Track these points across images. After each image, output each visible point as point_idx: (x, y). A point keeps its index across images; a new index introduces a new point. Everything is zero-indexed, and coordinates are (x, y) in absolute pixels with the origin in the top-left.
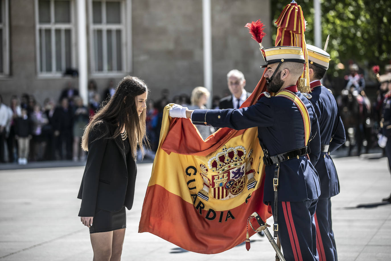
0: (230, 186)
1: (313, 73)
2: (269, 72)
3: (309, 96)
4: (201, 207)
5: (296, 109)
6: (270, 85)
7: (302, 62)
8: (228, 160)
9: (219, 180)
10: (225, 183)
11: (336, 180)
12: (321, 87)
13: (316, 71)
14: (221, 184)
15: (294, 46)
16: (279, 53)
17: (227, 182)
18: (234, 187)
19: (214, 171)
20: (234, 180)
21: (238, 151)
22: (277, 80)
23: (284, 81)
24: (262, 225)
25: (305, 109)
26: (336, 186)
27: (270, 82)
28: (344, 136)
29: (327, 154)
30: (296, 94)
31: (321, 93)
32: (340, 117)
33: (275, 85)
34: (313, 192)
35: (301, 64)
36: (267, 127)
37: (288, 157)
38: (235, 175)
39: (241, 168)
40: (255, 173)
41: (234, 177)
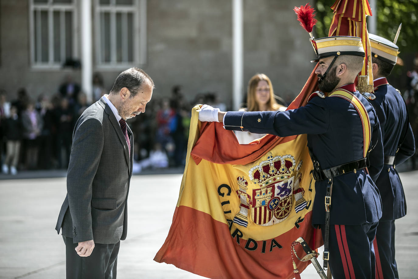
0: (274, 206)
1: (377, 69)
2: (321, 67)
3: (372, 96)
4: (238, 235)
5: (354, 112)
6: (323, 83)
7: (361, 54)
8: (273, 171)
9: (261, 196)
10: (268, 200)
12: (388, 86)
13: (381, 66)
14: (264, 203)
15: (353, 35)
16: (335, 44)
17: (270, 200)
18: (279, 209)
19: (255, 183)
20: (279, 198)
21: (285, 160)
22: (331, 77)
23: (340, 79)
24: (309, 252)
25: (366, 112)
26: (401, 207)
27: (323, 80)
28: (414, 147)
29: (392, 167)
30: (355, 94)
31: (387, 93)
32: (409, 123)
33: (329, 83)
34: (373, 213)
35: (361, 57)
36: (319, 135)
37: (343, 170)
38: (281, 192)
39: (289, 183)
40: (304, 192)
41: (279, 193)
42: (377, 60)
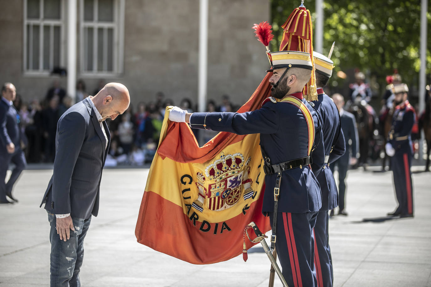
0: (227, 195)
2: (274, 77)
4: (195, 218)
5: (302, 116)
6: (275, 91)
7: (309, 68)
8: (225, 168)
9: (216, 189)
10: (221, 192)
11: (335, 192)
12: (324, 95)
14: (218, 194)
16: (287, 58)
17: (223, 192)
18: (230, 197)
19: (211, 179)
20: (230, 189)
21: (236, 158)
22: (282, 85)
23: (290, 88)
24: (259, 235)
25: (311, 117)
26: (335, 199)
27: (275, 88)
28: (345, 148)
29: (327, 165)
30: (302, 101)
32: (341, 128)
33: (280, 91)
34: (314, 204)
36: (271, 134)
37: (291, 166)
38: (232, 184)
39: (239, 177)
40: (252, 182)
41: (231, 185)
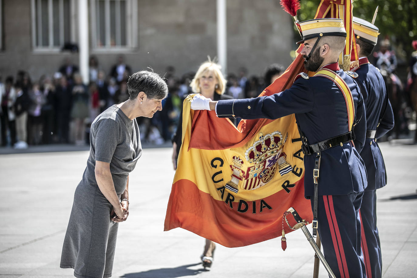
0: (264, 175)
1: (359, 49)
2: (306, 48)
3: (355, 75)
5: (337, 90)
6: (309, 64)
7: (343, 35)
8: (264, 149)
9: (255, 171)
10: (259, 172)
11: (383, 170)
12: (369, 65)
13: (363, 46)
14: (255, 175)
15: (335, 17)
16: (317, 26)
17: (261, 172)
20: (268, 168)
21: (274, 137)
22: (315, 57)
23: (324, 58)
24: (299, 221)
25: (349, 91)
26: (382, 177)
27: (308, 60)
28: (393, 121)
29: (374, 141)
30: (338, 73)
31: (369, 72)
32: (389, 99)
33: (314, 63)
34: (359, 183)
35: (343, 38)
36: (306, 113)
37: (330, 144)
38: (271, 163)
41: (269, 165)
42: (359, 41)
